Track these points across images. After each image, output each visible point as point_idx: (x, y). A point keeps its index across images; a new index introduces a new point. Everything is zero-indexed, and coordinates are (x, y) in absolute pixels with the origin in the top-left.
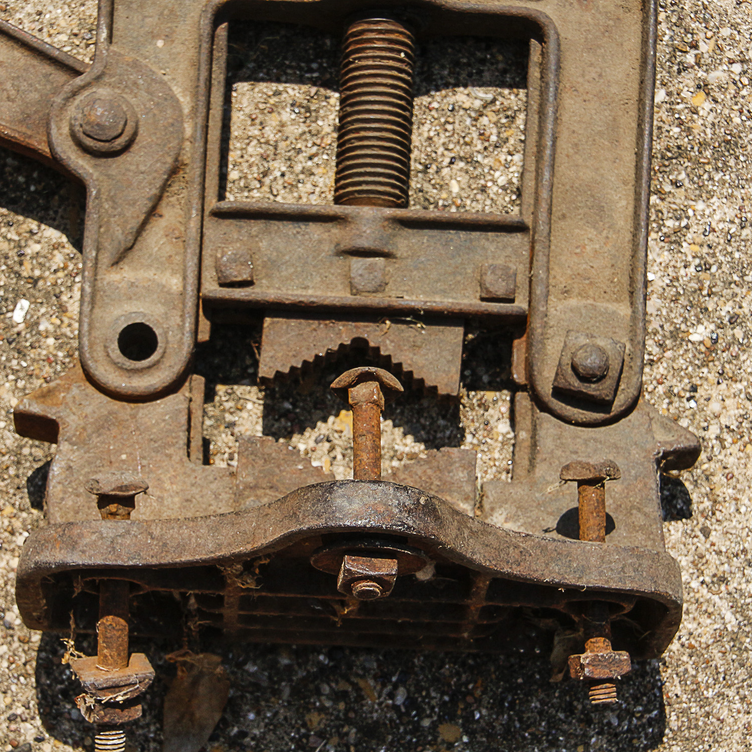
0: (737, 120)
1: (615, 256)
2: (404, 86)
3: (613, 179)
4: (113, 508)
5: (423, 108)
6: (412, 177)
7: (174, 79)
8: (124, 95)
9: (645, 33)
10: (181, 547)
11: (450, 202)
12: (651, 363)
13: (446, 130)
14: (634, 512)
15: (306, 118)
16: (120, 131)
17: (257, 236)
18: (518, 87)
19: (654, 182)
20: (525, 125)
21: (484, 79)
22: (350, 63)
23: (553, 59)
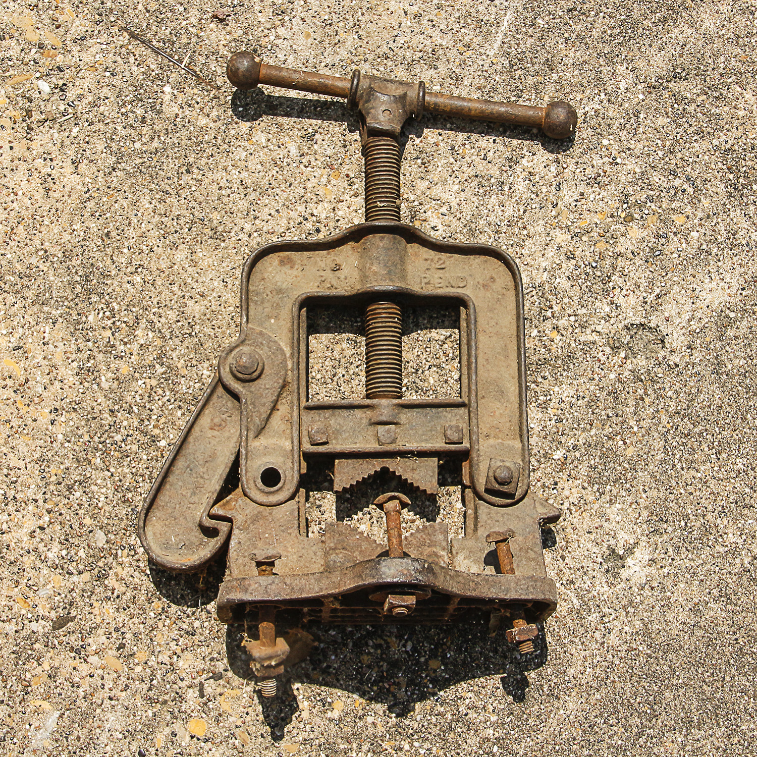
0: (573, 345)
1: (511, 416)
2: (398, 335)
3: (507, 376)
4: (264, 567)
7: (280, 339)
8: (257, 350)
10: (302, 590)
11: (429, 388)
12: (534, 470)
13: (426, 351)
14: (529, 551)
16: (255, 369)
17: (328, 418)
22: (370, 325)
23: (472, 317)
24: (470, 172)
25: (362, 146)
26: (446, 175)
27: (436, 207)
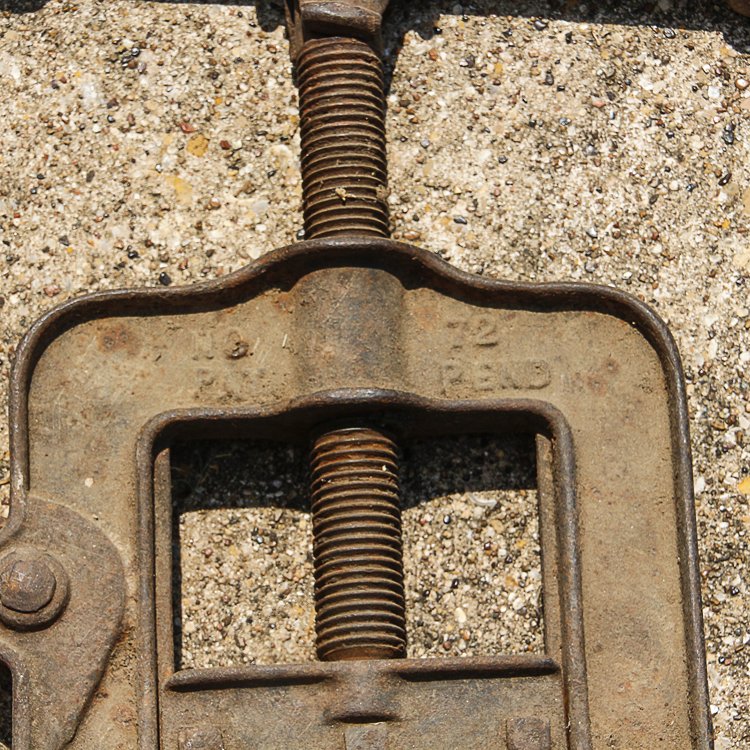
1: (668, 692)
2: (390, 505)
3: (654, 596)
5: (414, 523)
6: (408, 608)
7: (108, 524)
8: (50, 553)
9: (673, 417)
11: (457, 635)
13: (444, 547)
15: (272, 547)
16: (48, 598)
17: (226, 710)
18: (525, 488)
19: (705, 591)
20: (539, 533)
21: (484, 482)
22: (321, 484)
23: (565, 456)
24: (515, 115)
25: (293, 61)
26: (459, 127)
27: (442, 204)
